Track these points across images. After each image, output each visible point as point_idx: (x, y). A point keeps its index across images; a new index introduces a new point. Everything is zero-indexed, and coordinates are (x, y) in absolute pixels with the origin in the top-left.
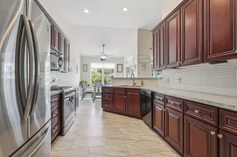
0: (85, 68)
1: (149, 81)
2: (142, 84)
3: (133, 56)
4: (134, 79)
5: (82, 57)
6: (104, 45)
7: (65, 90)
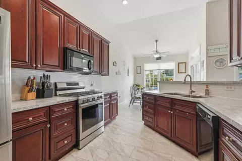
0: (139, 70)
1: (225, 88)
2: (207, 92)
3: (199, 48)
4: (191, 83)
5: (135, 59)
6: (157, 41)
7: (81, 98)
